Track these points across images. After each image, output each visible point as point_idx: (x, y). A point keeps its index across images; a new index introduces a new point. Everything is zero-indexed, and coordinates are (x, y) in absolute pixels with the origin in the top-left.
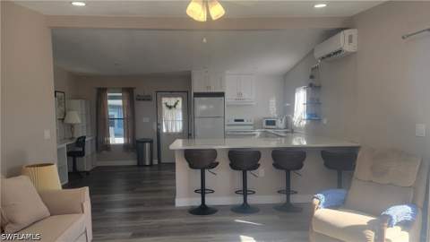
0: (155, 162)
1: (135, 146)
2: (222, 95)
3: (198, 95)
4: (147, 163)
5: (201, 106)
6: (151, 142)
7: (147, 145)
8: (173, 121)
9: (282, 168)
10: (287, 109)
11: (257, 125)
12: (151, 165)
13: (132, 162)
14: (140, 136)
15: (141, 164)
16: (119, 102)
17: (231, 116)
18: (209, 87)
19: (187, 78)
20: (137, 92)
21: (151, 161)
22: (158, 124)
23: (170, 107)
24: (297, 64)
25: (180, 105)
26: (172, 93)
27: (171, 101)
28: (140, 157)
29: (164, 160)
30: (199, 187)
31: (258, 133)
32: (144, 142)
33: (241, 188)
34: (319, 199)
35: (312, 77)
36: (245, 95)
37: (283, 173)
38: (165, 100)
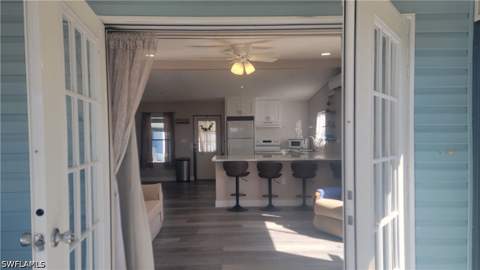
0: (192, 178)
1: (174, 163)
2: (252, 118)
3: (230, 119)
4: (185, 179)
5: (233, 129)
6: (188, 160)
7: (185, 163)
8: (208, 142)
9: (300, 177)
10: (310, 131)
11: (283, 146)
12: (189, 181)
13: (172, 178)
14: (179, 155)
15: (179, 180)
16: (161, 125)
17: (259, 137)
18: (240, 112)
19: (222, 103)
20: (176, 117)
21: (189, 177)
22: (194, 145)
23: (206, 130)
24: (317, 93)
25: (214, 128)
26: (207, 117)
27: (207, 124)
28: (179, 174)
29: (200, 176)
30: (234, 192)
31: (284, 152)
32: (182, 160)
33: (267, 193)
34: (320, 193)
35: (329, 104)
36: (272, 119)
37: (300, 181)
38: (201, 123)
